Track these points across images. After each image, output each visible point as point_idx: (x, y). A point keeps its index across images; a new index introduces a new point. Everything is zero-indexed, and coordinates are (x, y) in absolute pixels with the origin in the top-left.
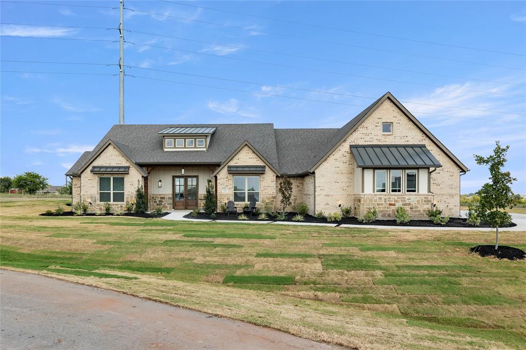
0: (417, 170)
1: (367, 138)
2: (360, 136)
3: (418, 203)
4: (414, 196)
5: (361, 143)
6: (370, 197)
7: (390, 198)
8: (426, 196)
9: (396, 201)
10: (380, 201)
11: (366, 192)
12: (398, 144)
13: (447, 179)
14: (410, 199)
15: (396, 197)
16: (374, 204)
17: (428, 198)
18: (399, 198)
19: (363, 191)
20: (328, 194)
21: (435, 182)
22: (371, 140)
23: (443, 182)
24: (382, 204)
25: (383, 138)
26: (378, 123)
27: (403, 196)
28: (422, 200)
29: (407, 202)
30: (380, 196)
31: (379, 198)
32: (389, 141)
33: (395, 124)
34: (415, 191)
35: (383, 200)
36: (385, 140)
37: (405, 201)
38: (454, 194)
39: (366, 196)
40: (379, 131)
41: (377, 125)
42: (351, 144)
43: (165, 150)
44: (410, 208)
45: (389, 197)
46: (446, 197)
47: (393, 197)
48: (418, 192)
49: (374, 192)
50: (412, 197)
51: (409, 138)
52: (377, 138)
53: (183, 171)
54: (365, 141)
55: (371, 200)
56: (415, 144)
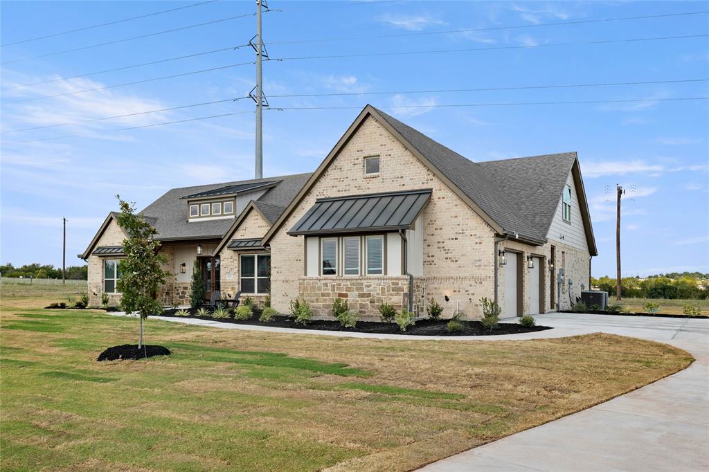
0: (383, 236)
1: (341, 186)
2: (332, 183)
3: (383, 293)
4: (377, 281)
5: (333, 194)
6: (311, 282)
7: (340, 285)
8: (395, 281)
9: (349, 289)
10: (325, 290)
11: (309, 275)
12: (388, 191)
13: (469, 249)
14: (370, 285)
15: (348, 283)
16: (317, 295)
17: (398, 284)
18: (353, 284)
19: (306, 274)
20: (287, 278)
21: (449, 255)
22: (347, 188)
23: (463, 255)
24: (328, 295)
25: (364, 184)
26: (358, 159)
27: (360, 281)
28: (389, 287)
29: (365, 291)
30: (325, 282)
31: (324, 284)
32: (375, 187)
33: (382, 159)
34: (380, 272)
35: (330, 287)
36: (368, 186)
37: (362, 289)
38: (483, 276)
39: (305, 282)
40: (359, 172)
41: (356, 162)
42: (319, 197)
43: (190, 221)
44: (371, 302)
45: (338, 282)
46: (467, 282)
47: (345, 282)
48: (386, 274)
49: (320, 275)
50: (372, 281)
51: (406, 180)
52: (356, 183)
53: (199, 249)
54: (339, 191)
55: (313, 288)
56: (415, 188)
